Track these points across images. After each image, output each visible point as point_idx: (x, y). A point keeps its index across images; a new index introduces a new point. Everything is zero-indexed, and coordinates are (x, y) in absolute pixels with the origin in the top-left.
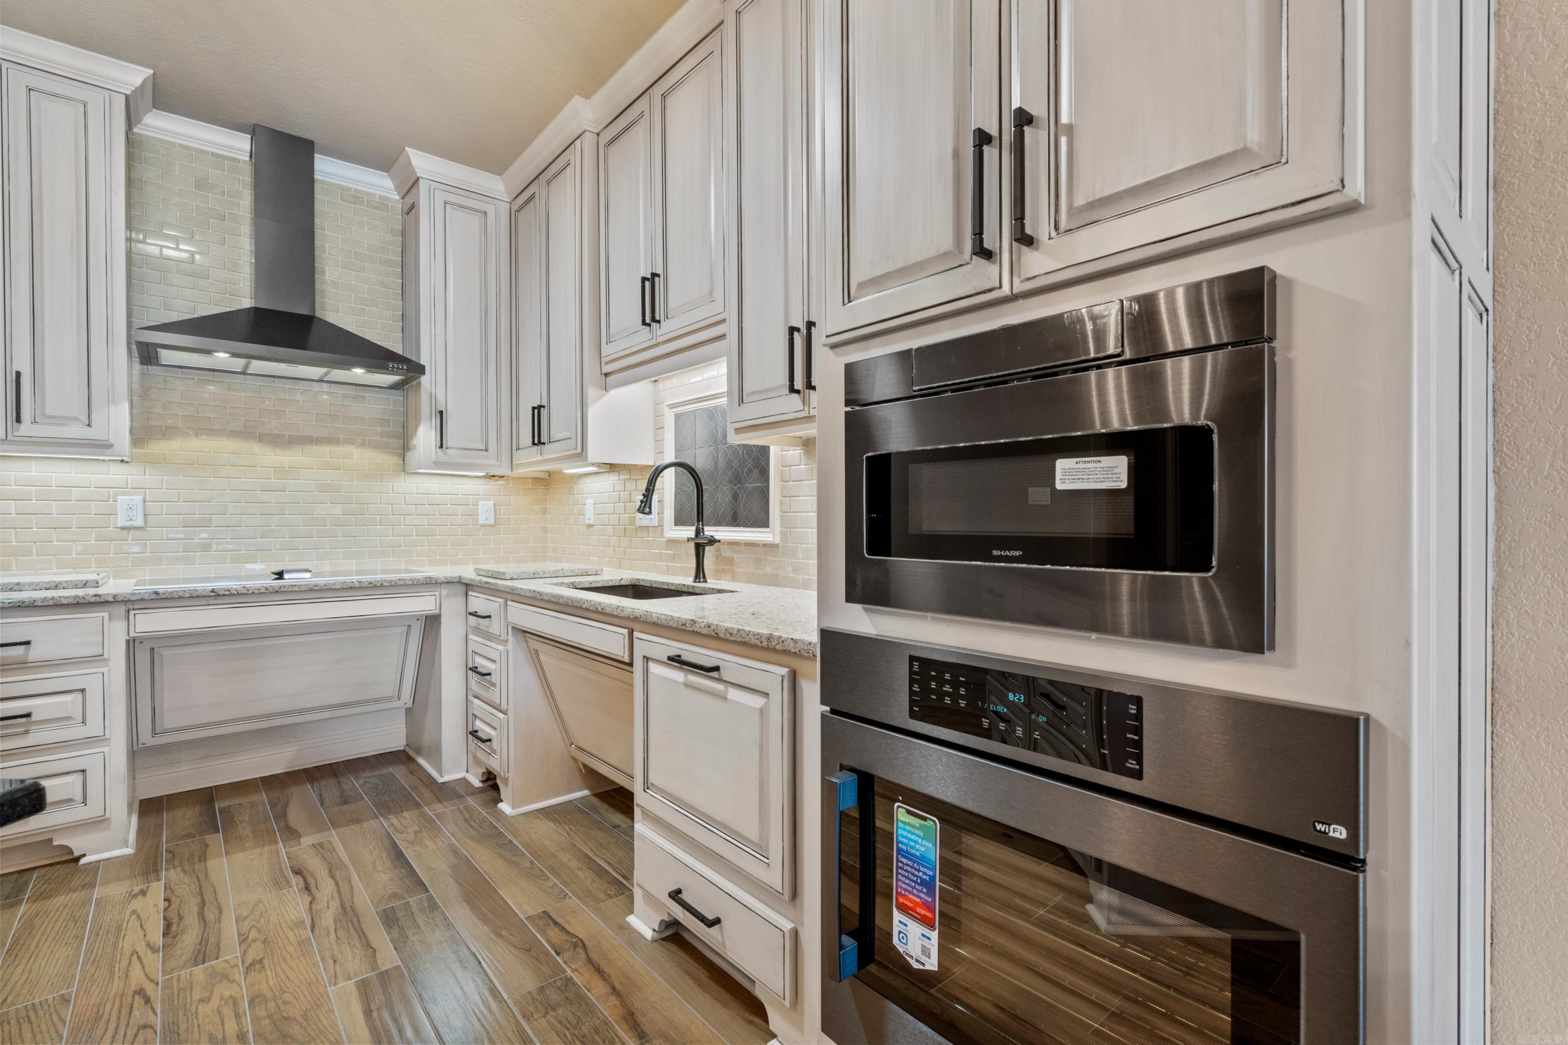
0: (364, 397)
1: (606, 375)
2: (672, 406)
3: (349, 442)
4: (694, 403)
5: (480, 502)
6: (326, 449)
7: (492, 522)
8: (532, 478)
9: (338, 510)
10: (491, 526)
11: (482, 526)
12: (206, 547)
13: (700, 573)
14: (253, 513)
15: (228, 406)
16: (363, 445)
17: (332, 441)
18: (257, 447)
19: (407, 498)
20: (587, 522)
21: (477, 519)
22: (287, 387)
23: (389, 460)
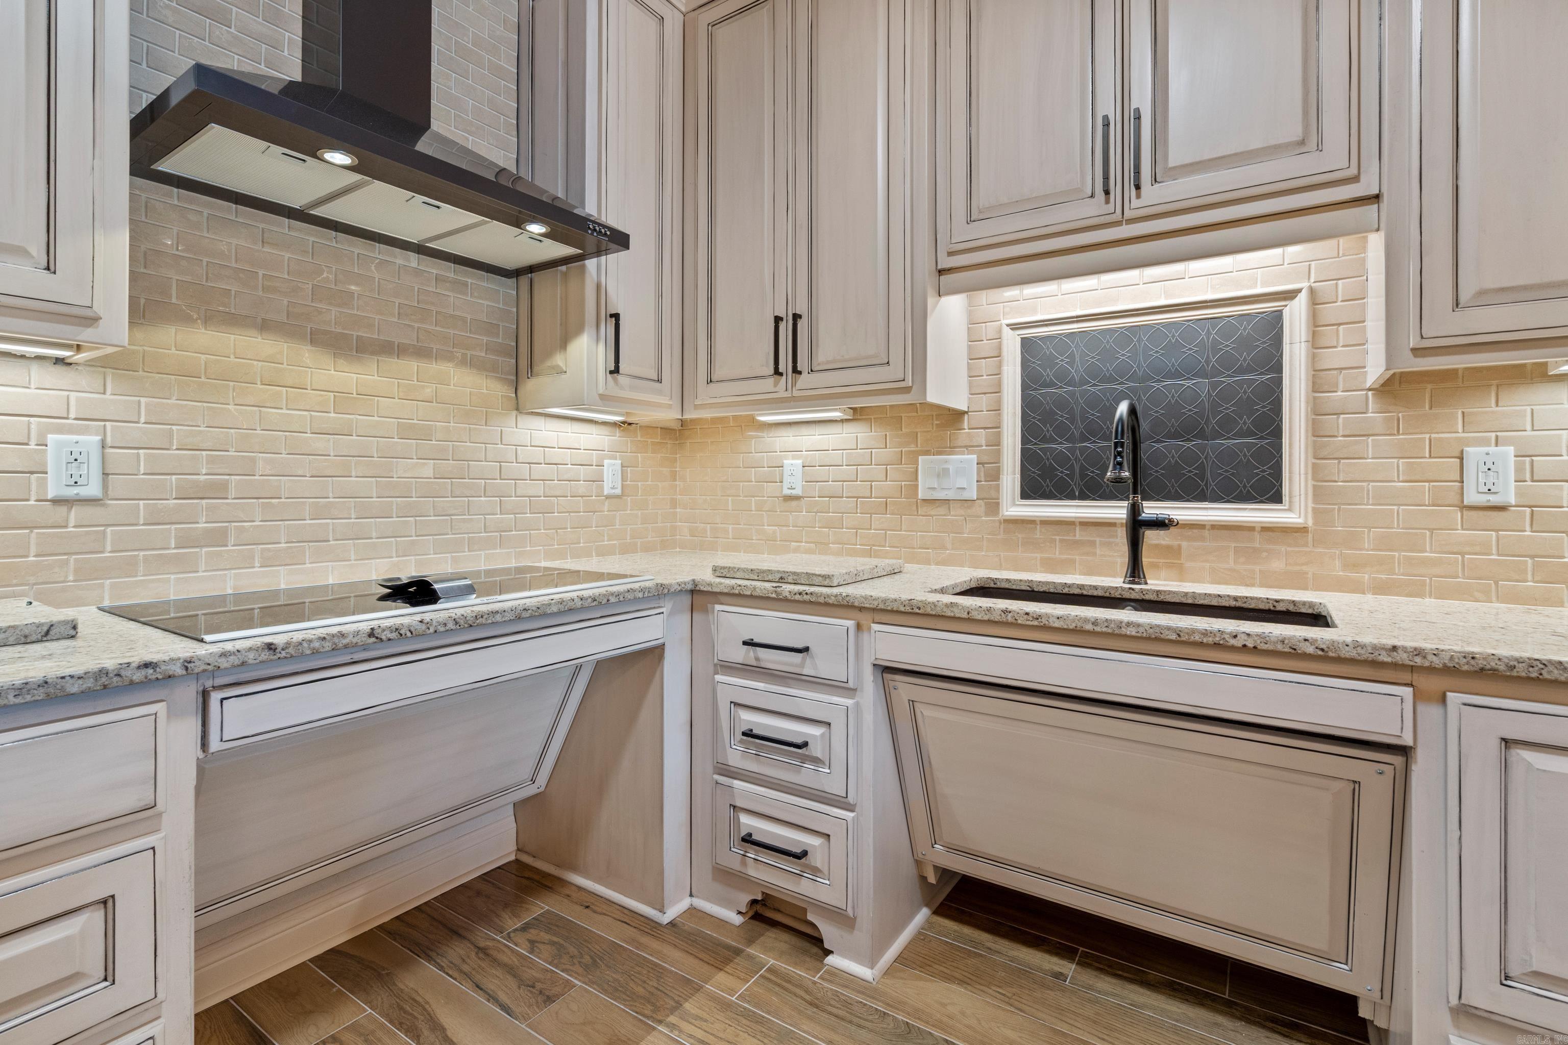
0: (465, 284)
1: (941, 272)
2: (1014, 327)
3: (447, 357)
4: (1078, 322)
5: (606, 462)
6: (412, 365)
7: (618, 491)
8: (661, 428)
9: (428, 470)
10: (618, 497)
11: (608, 497)
12: (218, 538)
13: (1135, 570)
14: (300, 473)
15: (261, 273)
16: (464, 362)
17: (421, 352)
18: (307, 354)
19: (519, 452)
20: (787, 492)
21: (602, 487)
22: (357, 251)
23: (498, 390)
